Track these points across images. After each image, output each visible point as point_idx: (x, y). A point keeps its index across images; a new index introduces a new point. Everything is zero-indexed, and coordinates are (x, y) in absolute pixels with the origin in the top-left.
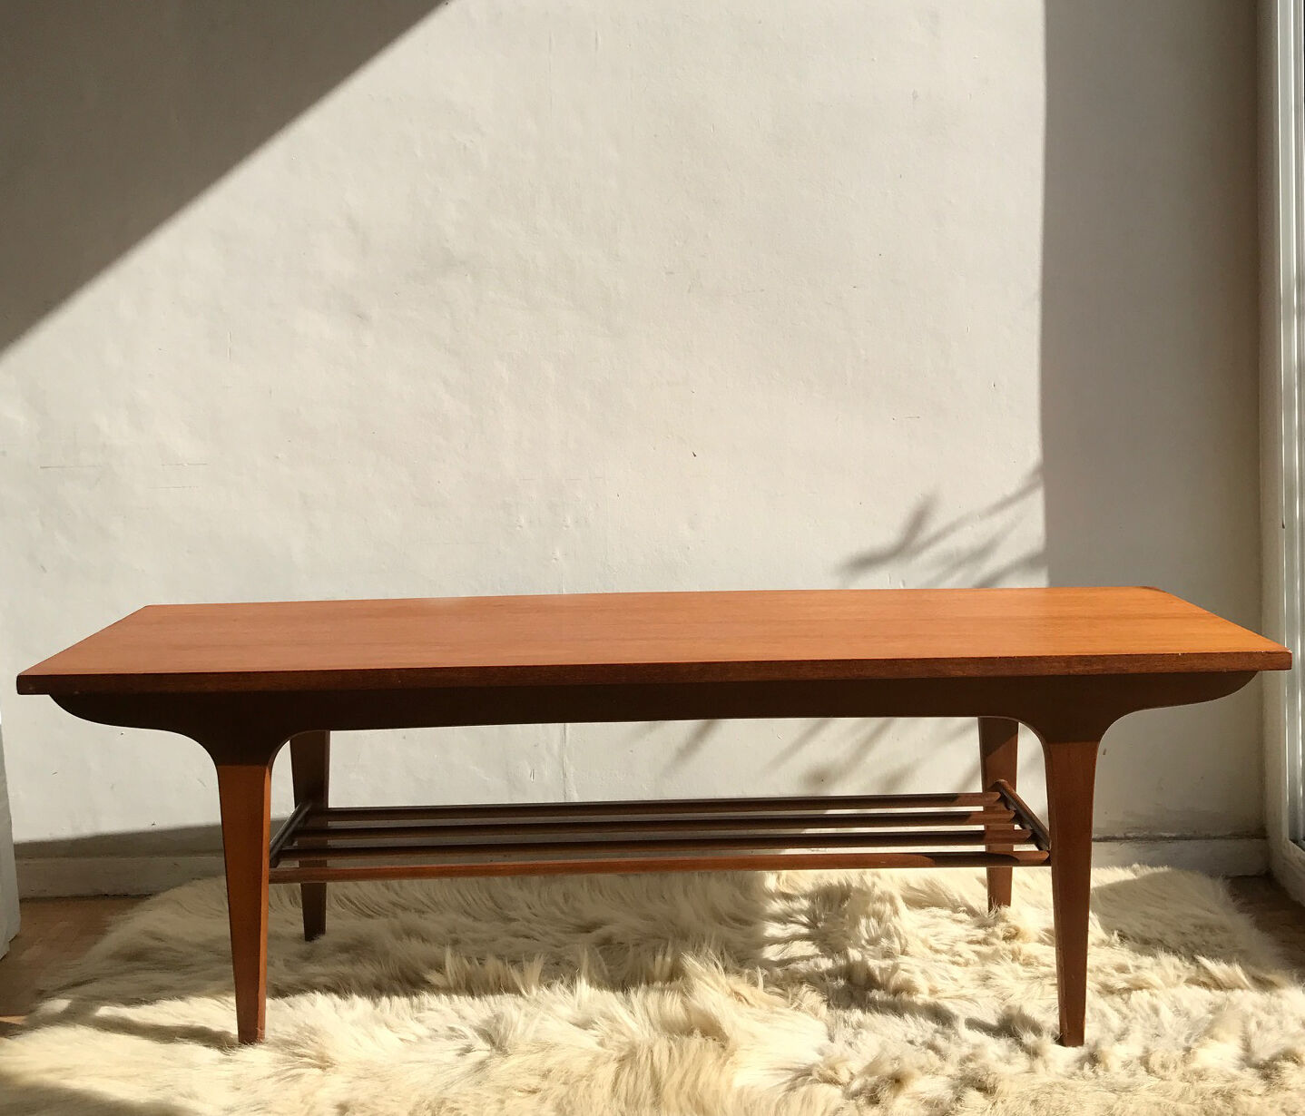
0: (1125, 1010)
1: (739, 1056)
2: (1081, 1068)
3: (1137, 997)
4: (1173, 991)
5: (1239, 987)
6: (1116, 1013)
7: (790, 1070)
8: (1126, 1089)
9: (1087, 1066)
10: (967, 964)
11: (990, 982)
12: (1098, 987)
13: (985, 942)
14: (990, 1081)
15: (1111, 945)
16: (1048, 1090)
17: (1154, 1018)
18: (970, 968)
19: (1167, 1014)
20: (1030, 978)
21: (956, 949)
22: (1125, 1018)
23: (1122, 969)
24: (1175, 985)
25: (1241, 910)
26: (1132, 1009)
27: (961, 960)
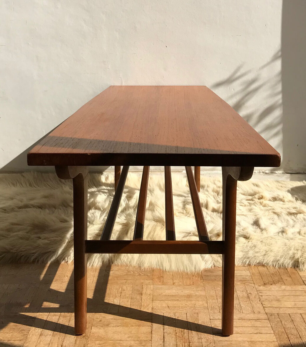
0: (295, 219)
2: (279, 234)
3: (299, 215)
6: (292, 220)
7: (183, 232)
8: (292, 239)
9: (280, 233)
10: (245, 206)
11: (252, 211)
12: (287, 213)
13: (252, 200)
14: (248, 235)
15: (292, 202)
16: (266, 238)
18: (246, 207)
20: (265, 210)
21: (242, 202)
22: (295, 221)
23: (295, 208)
26: (297, 219)
27: (243, 205)
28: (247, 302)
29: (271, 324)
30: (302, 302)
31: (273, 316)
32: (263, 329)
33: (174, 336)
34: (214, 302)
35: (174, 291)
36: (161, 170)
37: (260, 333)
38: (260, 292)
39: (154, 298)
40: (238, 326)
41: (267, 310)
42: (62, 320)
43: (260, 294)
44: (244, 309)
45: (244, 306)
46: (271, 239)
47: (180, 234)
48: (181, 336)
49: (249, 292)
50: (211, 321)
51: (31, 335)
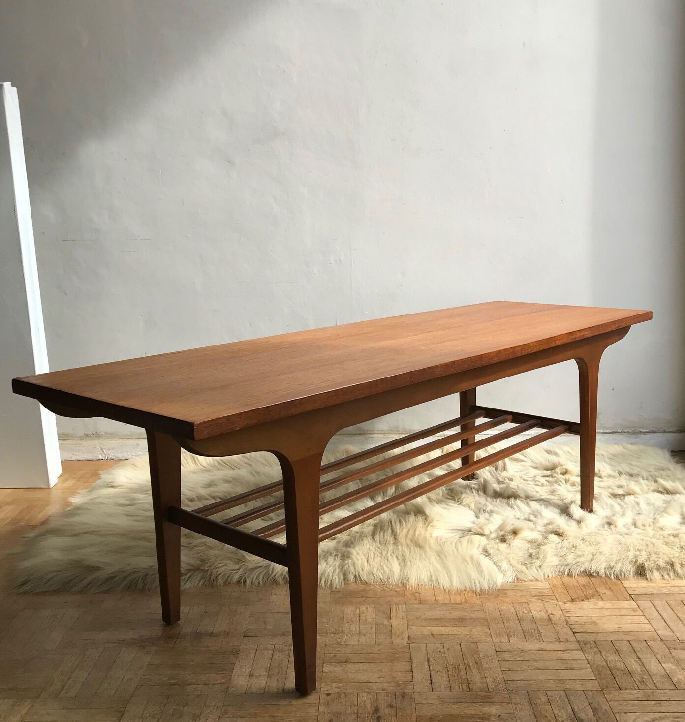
0: (622, 504)
1: (435, 523)
2: (604, 527)
3: (627, 498)
4: (647, 495)
5: (678, 493)
6: (618, 506)
7: (458, 530)
8: (627, 534)
9: (606, 526)
10: (543, 486)
11: (556, 493)
12: (609, 494)
13: (552, 476)
14: (561, 531)
15: (614, 477)
16: (588, 535)
17: (637, 508)
18: (545, 488)
19: (643, 506)
20: (575, 491)
21: (536, 479)
22: (622, 507)
23: (620, 487)
24: (647, 493)
25: (677, 462)
26: (626, 504)
27: (540, 484)
28: (549, 626)
29: (586, 656)
30: (630, 625)
31: (588, 646)
32: (574, 662)
33: (446, 675)
34: (500, 628)
35: (438, 612)
36: (398, 431)
37: (570, 669)
38: (567, 612)
39: (410, 623)
40: (537, 659)
41: (578, 636)
42: (278, 655)
43: (567, 615)
44: (544, 636)
45: (544, 632)
46: (595, 535)
47: (454, 532)
48: (456, 675)
49: (550, 612)
50: (498, 653)
51: (236, 677)
